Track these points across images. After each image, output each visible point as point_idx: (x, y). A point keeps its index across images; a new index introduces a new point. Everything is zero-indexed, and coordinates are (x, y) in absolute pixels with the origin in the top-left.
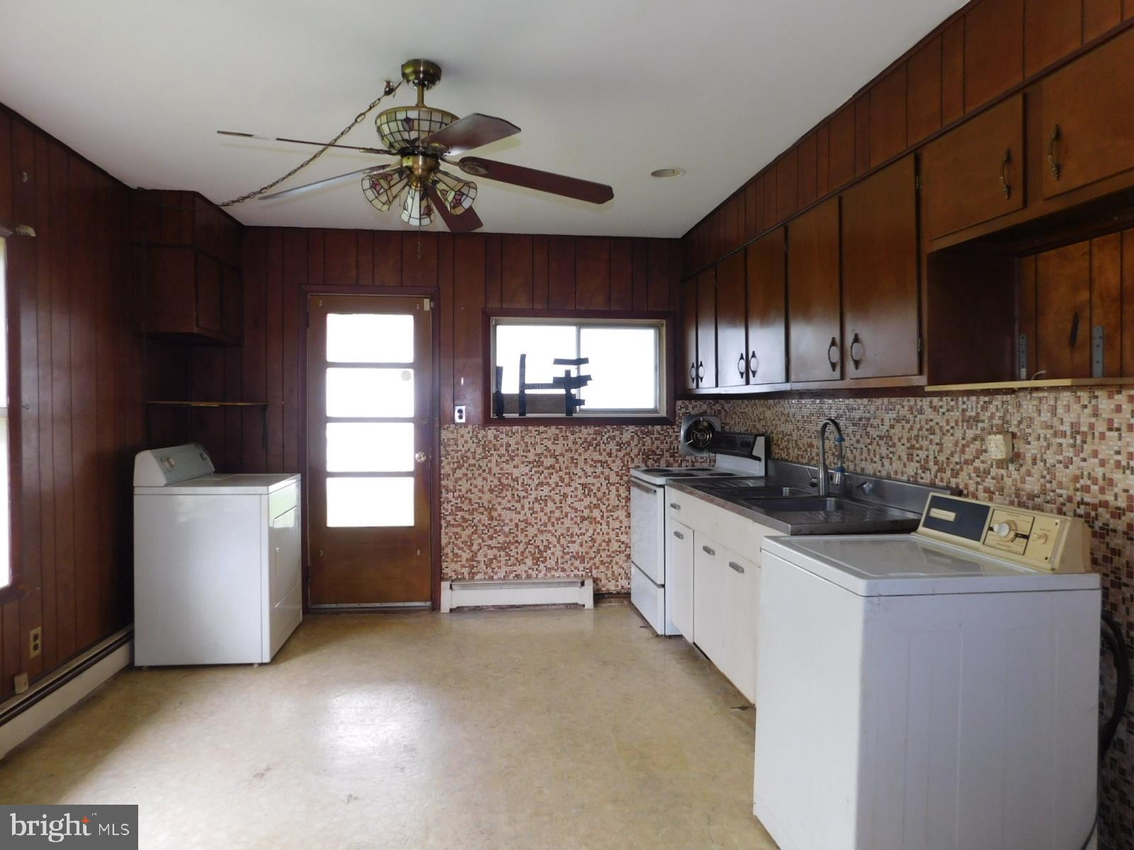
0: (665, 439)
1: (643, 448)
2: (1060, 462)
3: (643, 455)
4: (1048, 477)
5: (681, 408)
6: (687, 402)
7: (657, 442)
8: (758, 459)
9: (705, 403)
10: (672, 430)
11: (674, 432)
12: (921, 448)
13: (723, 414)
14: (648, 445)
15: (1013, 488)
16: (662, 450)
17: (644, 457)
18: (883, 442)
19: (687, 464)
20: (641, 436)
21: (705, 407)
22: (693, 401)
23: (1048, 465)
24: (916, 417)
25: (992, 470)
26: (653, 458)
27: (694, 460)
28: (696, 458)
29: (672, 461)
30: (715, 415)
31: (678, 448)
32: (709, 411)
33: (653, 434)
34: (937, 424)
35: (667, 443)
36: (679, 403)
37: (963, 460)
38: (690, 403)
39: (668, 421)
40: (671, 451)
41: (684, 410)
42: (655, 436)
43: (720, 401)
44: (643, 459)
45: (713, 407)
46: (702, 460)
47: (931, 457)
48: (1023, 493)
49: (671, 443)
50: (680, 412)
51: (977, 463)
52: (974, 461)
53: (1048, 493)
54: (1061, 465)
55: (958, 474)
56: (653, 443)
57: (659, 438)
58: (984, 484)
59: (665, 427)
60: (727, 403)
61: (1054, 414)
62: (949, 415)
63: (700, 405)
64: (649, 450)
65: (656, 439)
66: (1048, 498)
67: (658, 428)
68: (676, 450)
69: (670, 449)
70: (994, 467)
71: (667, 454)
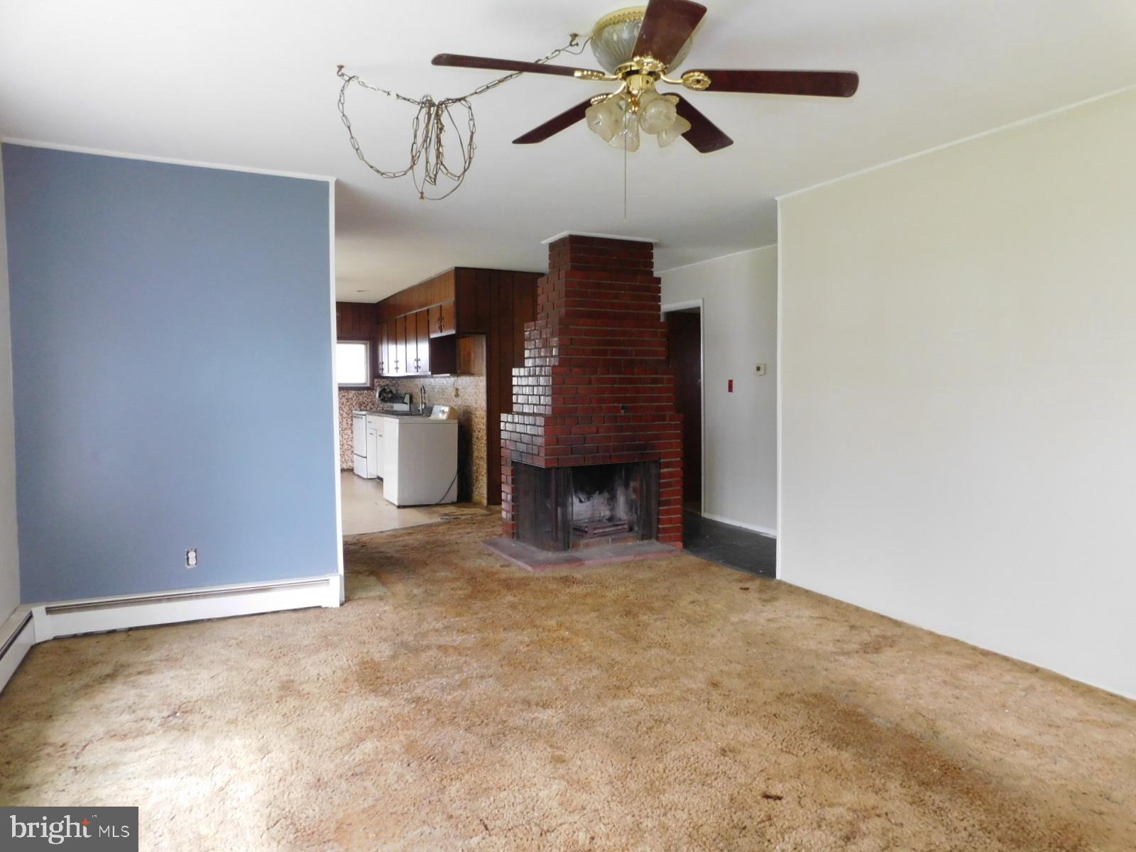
0: (369, 397)
1: (359, 401)
3: (359, 404)
5: (377, 382)
6: (379, 380)
7: (365, 398)
8: (406, 403)
9: (387, 380)
10: (372, 393)
13: (397, 385)
14: (361, 400)
16: (368, 402)
19: (380, 408)
20: (358, 396)
21: (387, 382)
28: (383, 406)
29: (372, 407)
30: (392, 386)
31: (375, 400)
32: (390, 384)
33: (364, 395)
36: (376, 380)
38: (381, 380)
39: (371, 388)
41: (378, 384)
43: (395, 379)
45: (391, 382)
46: (386, 407)
49: (372, 398)
50: (376, 384)
56: (363, 399)
57: (366, 396)
59: (369, 391)
63: (385, 382)
64: (362, 402)
67: (365, 392)
68: (374, 402)
69: (372, 401)
71: (370, 404)
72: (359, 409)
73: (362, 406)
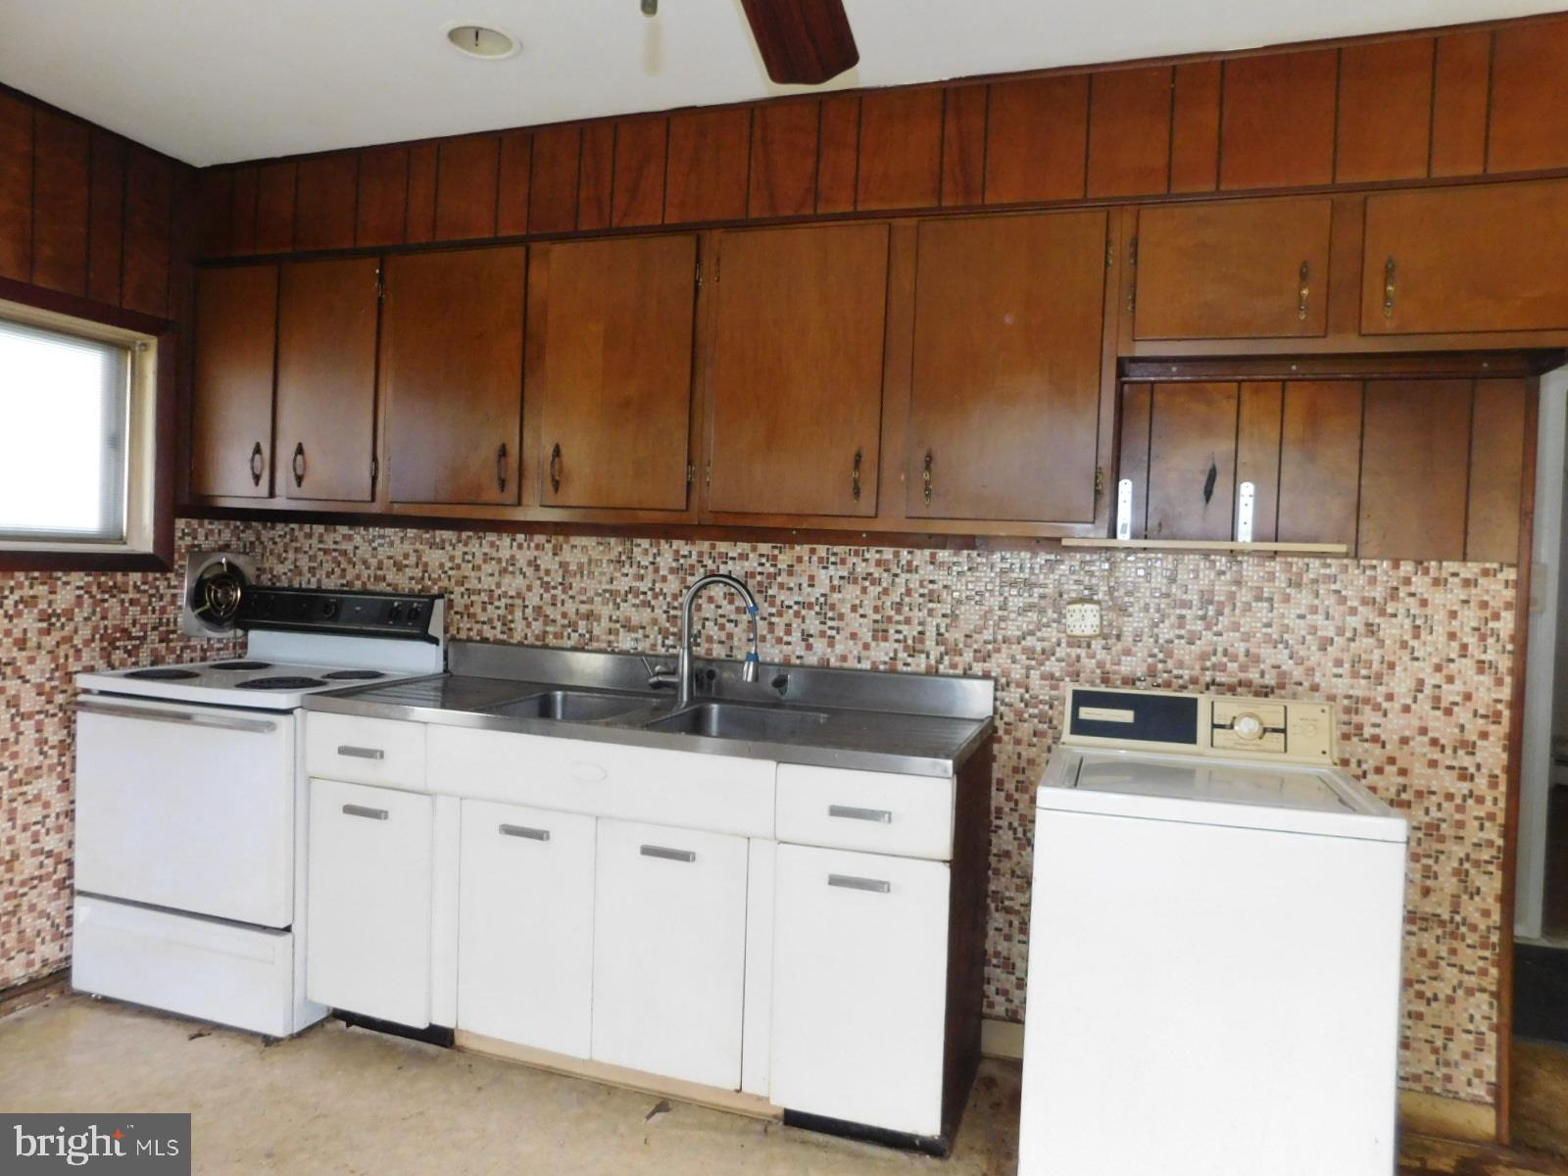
0: (150, 603)
1: (102, 624)
2: (1181, 637)
3: (102, 639)
4: (1161, 656)
5: (184, 534)
6: (195, 523)
7: (134, 610)
8: (434, 641)
9: (227, 526)
10: (166, 583)
11: (169, 587)
12: (908, 621)
13: (259, 550)
14: (114, 617)
15: (1098, 671)
16: (143, 627)
17: (105, 644)
18: (813, 613)
19: (193, 655)
20: (99, 597)
21: (227, 535)
22: (206, 522)
23: (1161, 641)
24: (896, 575)
25: (1058, 649)
26: (126, 647)
27: (205, 646)
28: (209, 640)
29: (164, 652)
30: (245, 553)
31: (175, 620)
32: (234, 542)
33: (126, 592)
34: (945, 587)
35: (154, 611)
36: (180, 524)
37: (1000, 637)
38: (201, 525)
39: (156, 563)
40: (161, 629)
41: (188, 540)
42: (131, 596)
43: (254, 524)
44: (103, 649)
45: (242, 535)
46: (222, 645)
47: (931, 633)
48: (1116, 676)
49: (163, 610)
50: (182, 544)
51: (1030, 641)
52: (1024, 638)
53: (1159, 675)
54: (1183, 641)
55: (989, 656)
56: (124, 612)
57: (138, 600)
58: (1043, 668)
59: (151, 576)
60: (265, 527)
61: (1172, 580)
62: (972, 576)
63: (220, 531)
64: (116, 628)
65: (132, 602)
66: (1160, 681)
67: (135, 577)
68: (172, 627)
69: (161, 623)
70: (1063, 645)
71: (153, 636)
72: (100, 664)
73: (116, 645)
